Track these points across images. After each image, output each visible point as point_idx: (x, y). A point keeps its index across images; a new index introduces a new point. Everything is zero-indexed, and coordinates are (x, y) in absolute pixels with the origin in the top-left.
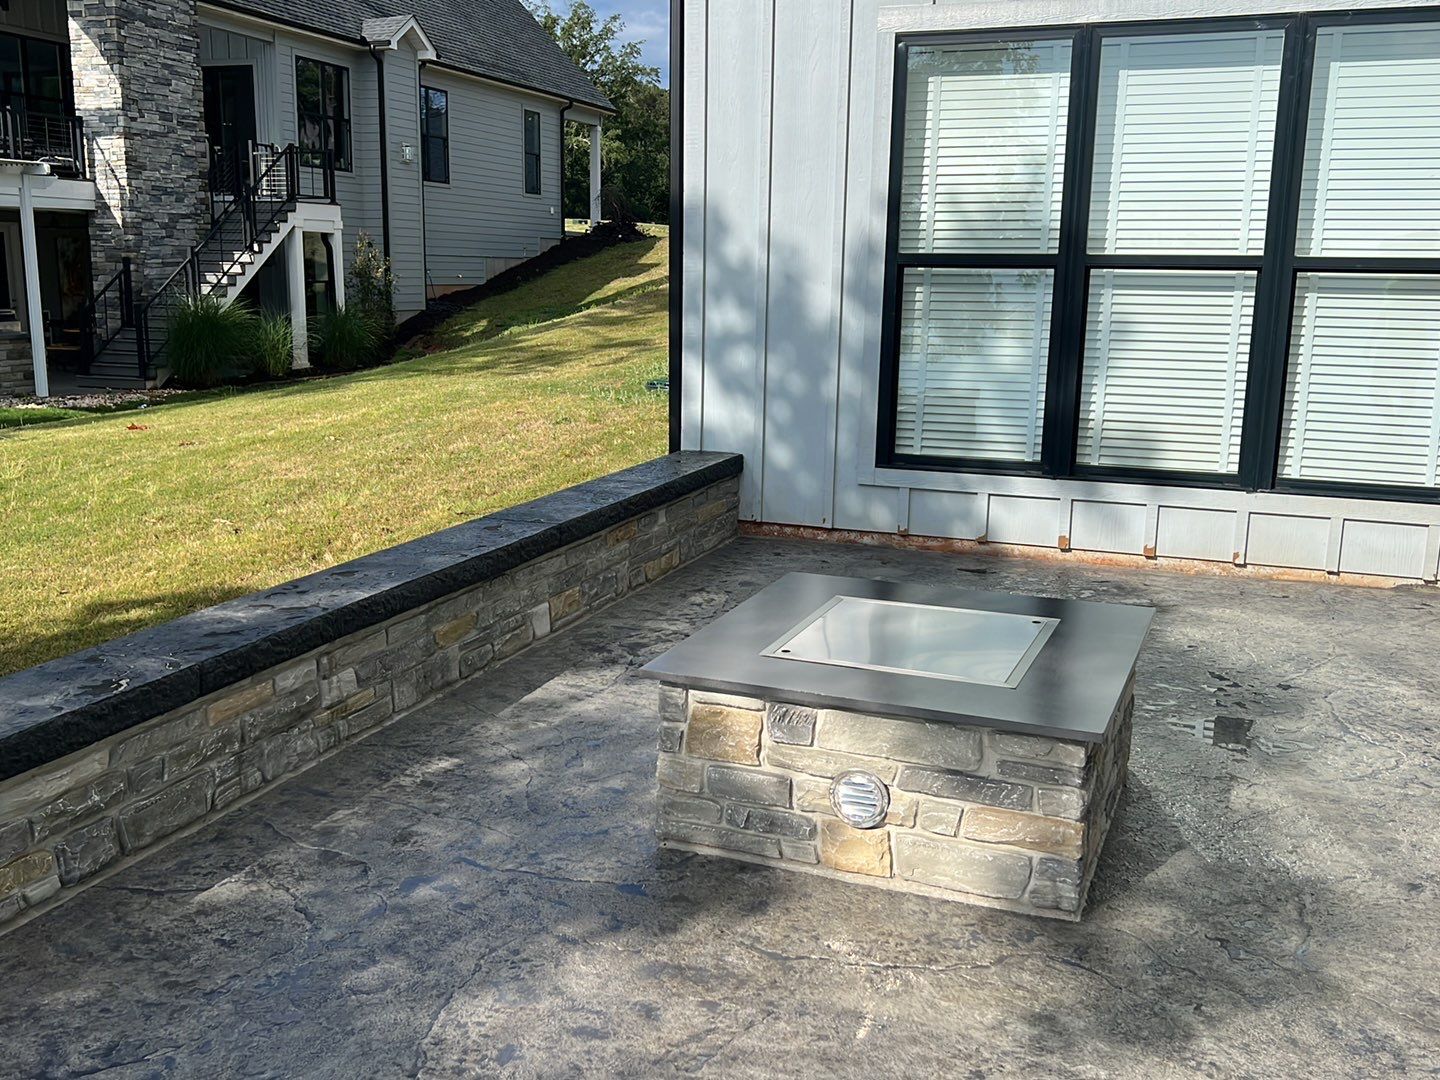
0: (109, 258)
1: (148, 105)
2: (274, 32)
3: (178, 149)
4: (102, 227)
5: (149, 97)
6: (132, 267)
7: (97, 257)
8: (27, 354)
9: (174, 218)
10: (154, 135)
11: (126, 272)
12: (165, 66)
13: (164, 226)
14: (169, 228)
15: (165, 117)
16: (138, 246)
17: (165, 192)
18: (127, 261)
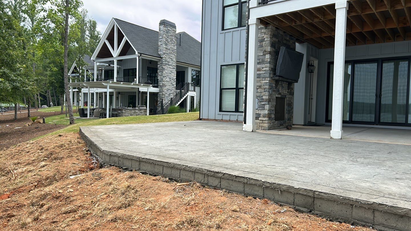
0: (160, 99)
1: (168, 77)
2: (188, 66)
3: (172, 83)
4: (160, 95)
5: (168, 76)
6: (163, 100)
7: (159, 99)
8: (146, 112)
9: (170, 94)
10: (168, 81)
11: (162, 101)
12: (170, 71)
13: (168, 95)
14: (169, 95)
15: (170, 78)
16: (164, 97)
17: (169, 90)
18: (162, 100)
